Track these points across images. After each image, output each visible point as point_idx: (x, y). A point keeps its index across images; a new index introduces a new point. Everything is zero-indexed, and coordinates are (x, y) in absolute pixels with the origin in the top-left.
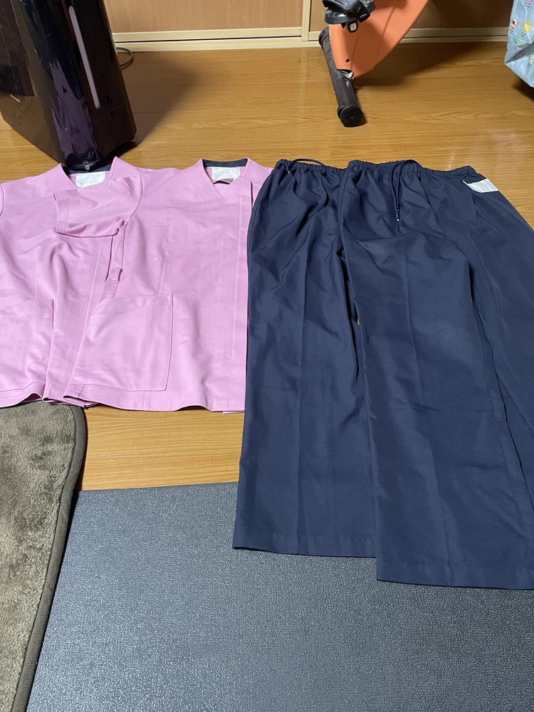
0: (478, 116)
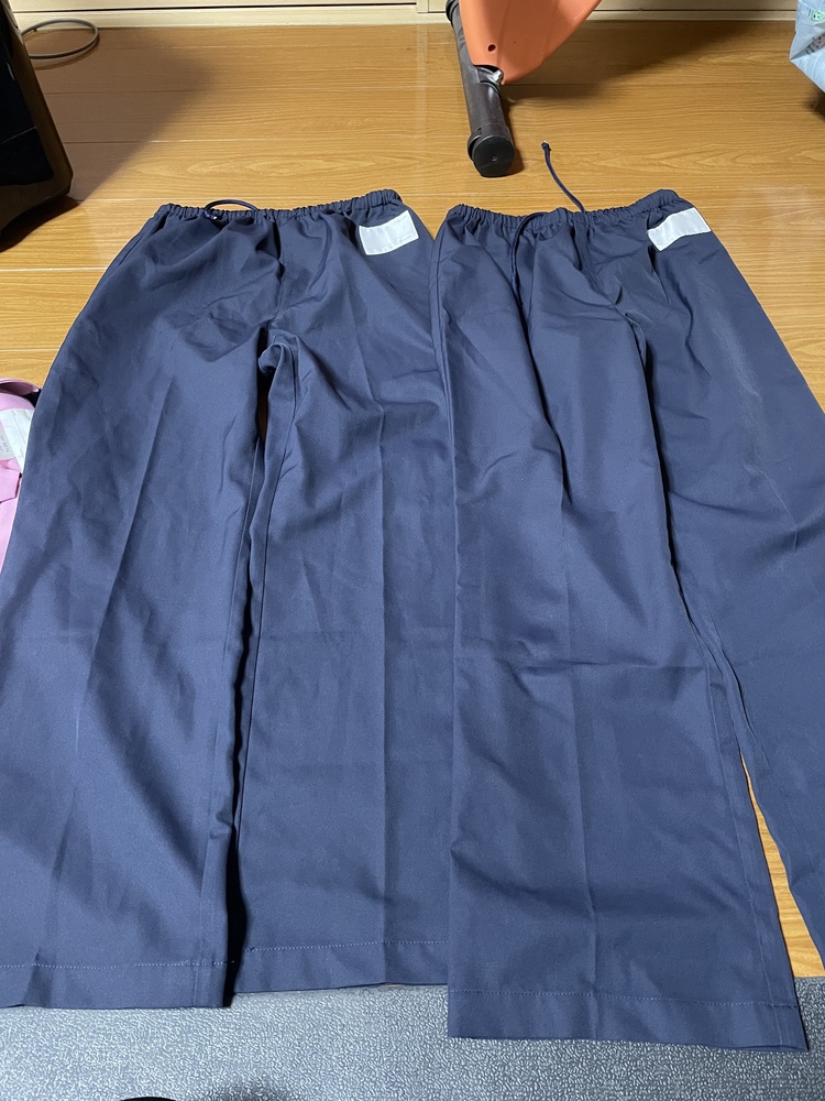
0: (737, 160)
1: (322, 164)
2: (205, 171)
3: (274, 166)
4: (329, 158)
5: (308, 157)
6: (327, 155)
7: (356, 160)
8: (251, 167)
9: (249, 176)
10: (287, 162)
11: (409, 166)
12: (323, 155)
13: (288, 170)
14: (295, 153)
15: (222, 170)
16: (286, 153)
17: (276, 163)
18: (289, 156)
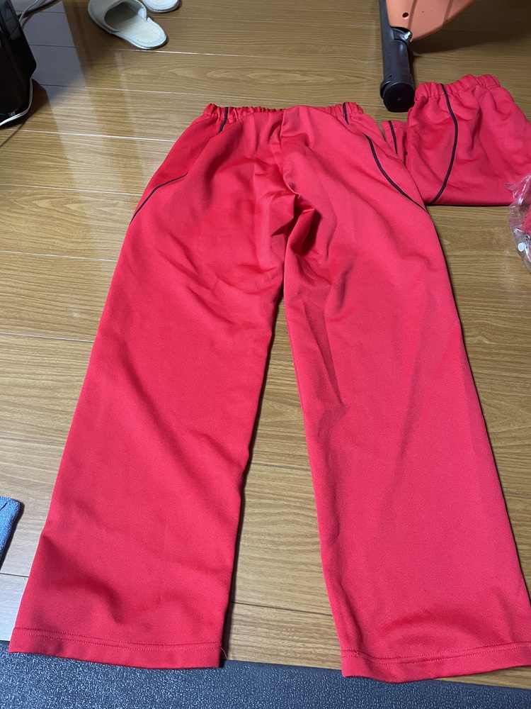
1: (298, 77)
2: (219, 76)
3: (265, 76)
4: (304, 73)
5: (290, 71)
6: (303, 71)
7: (322, 76)
8: (249, 76)
9: (246, 81)
10: (275, 74)
11: (359, 83)
12: (300, 71)
13: (273, 80)
14: (281, 68)
15: (230, 77)
16: (275, 68)
17: (267, 74)
18: (277, 70)
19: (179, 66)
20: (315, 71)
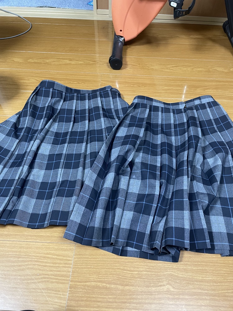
0: (194, 69)
1: (68, 62)
2: (33, 61)
5: (65, 59)
6: (70, 59)
7: (78, 61)
8: (46, 61)
9: (45, 64)
11: (94, 64)
13: (57, 63)
14: (61, 58)
15: (38, 62)
16: (58, 58)
17: (55, 60)
18: (59, 59)
19: (16, 57)
20: (75, 59)
